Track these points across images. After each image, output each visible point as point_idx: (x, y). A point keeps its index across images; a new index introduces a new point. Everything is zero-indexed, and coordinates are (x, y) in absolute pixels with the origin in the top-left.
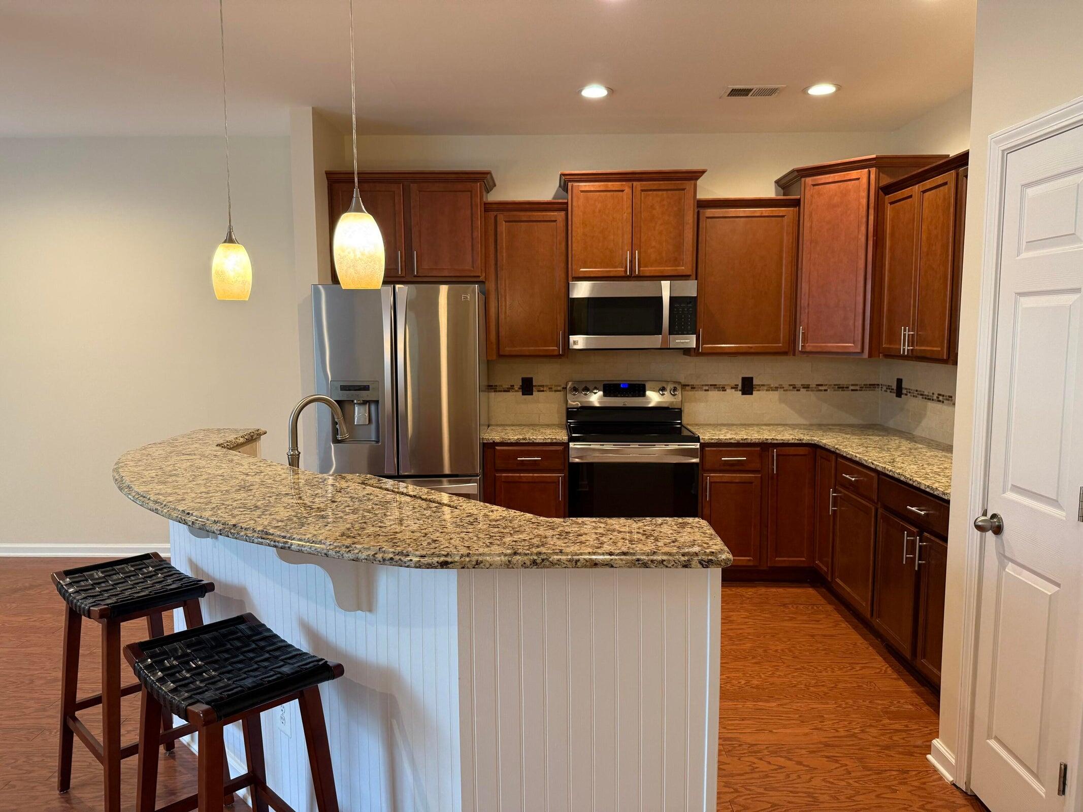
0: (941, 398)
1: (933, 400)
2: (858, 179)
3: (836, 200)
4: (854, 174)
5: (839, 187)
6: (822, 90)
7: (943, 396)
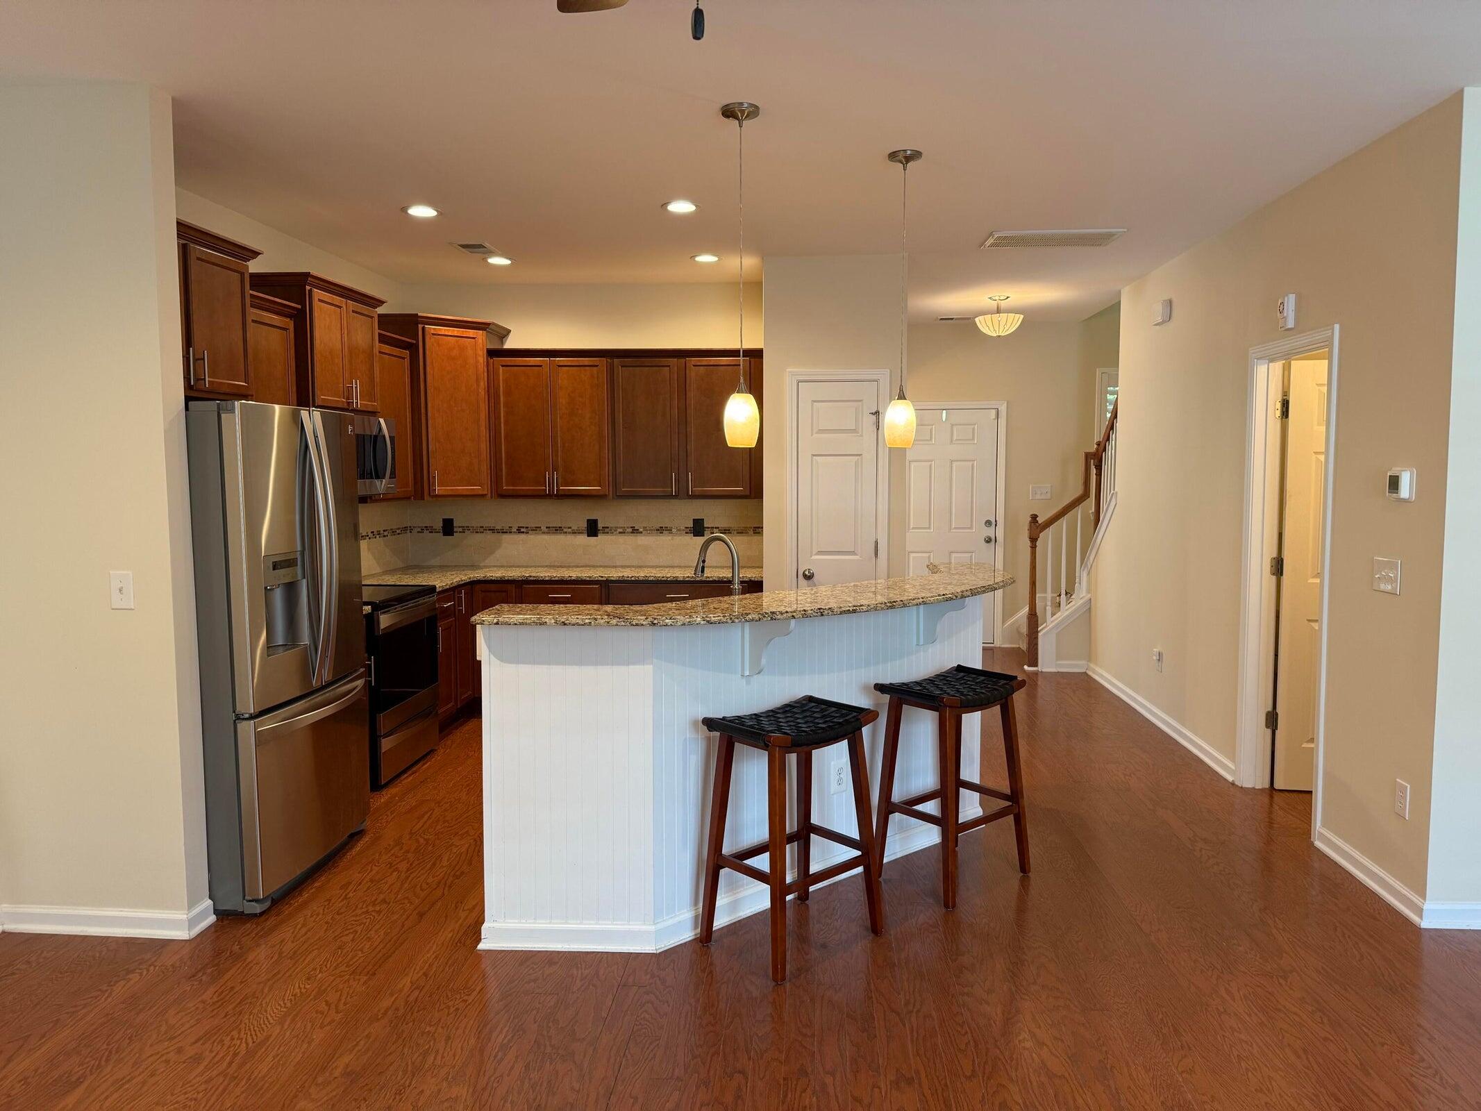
0: (522, 530)
1: (511, 532)
2: (474, 338)
3: (455, 353)
4: (471, 333)
5: (457, 342)
6: (498, 261)
7: (527, 528)
